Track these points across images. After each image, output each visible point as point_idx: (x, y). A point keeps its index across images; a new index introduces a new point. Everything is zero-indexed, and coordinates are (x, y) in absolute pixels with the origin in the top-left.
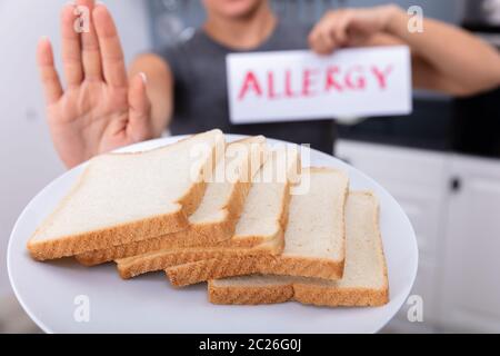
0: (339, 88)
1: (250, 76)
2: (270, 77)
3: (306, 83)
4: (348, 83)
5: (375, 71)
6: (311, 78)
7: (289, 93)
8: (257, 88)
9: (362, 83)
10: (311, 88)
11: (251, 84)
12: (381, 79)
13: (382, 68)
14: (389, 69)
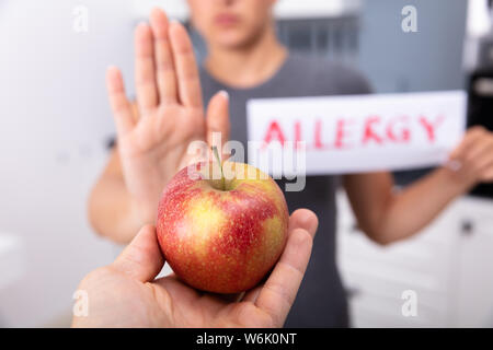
0: (378, 140)
1: (274, 126)
2: (298, 128)
3: (340, 134)
4: (390, 135)
5: (423, 121)
6: (346, 128)
7: (318, 145)
8: (282, 139)
9: (406, 135)
10: (345, 140)
11: (275, 134)
12: (430, 130)
13: (431, 118)
14: (440, 119)
